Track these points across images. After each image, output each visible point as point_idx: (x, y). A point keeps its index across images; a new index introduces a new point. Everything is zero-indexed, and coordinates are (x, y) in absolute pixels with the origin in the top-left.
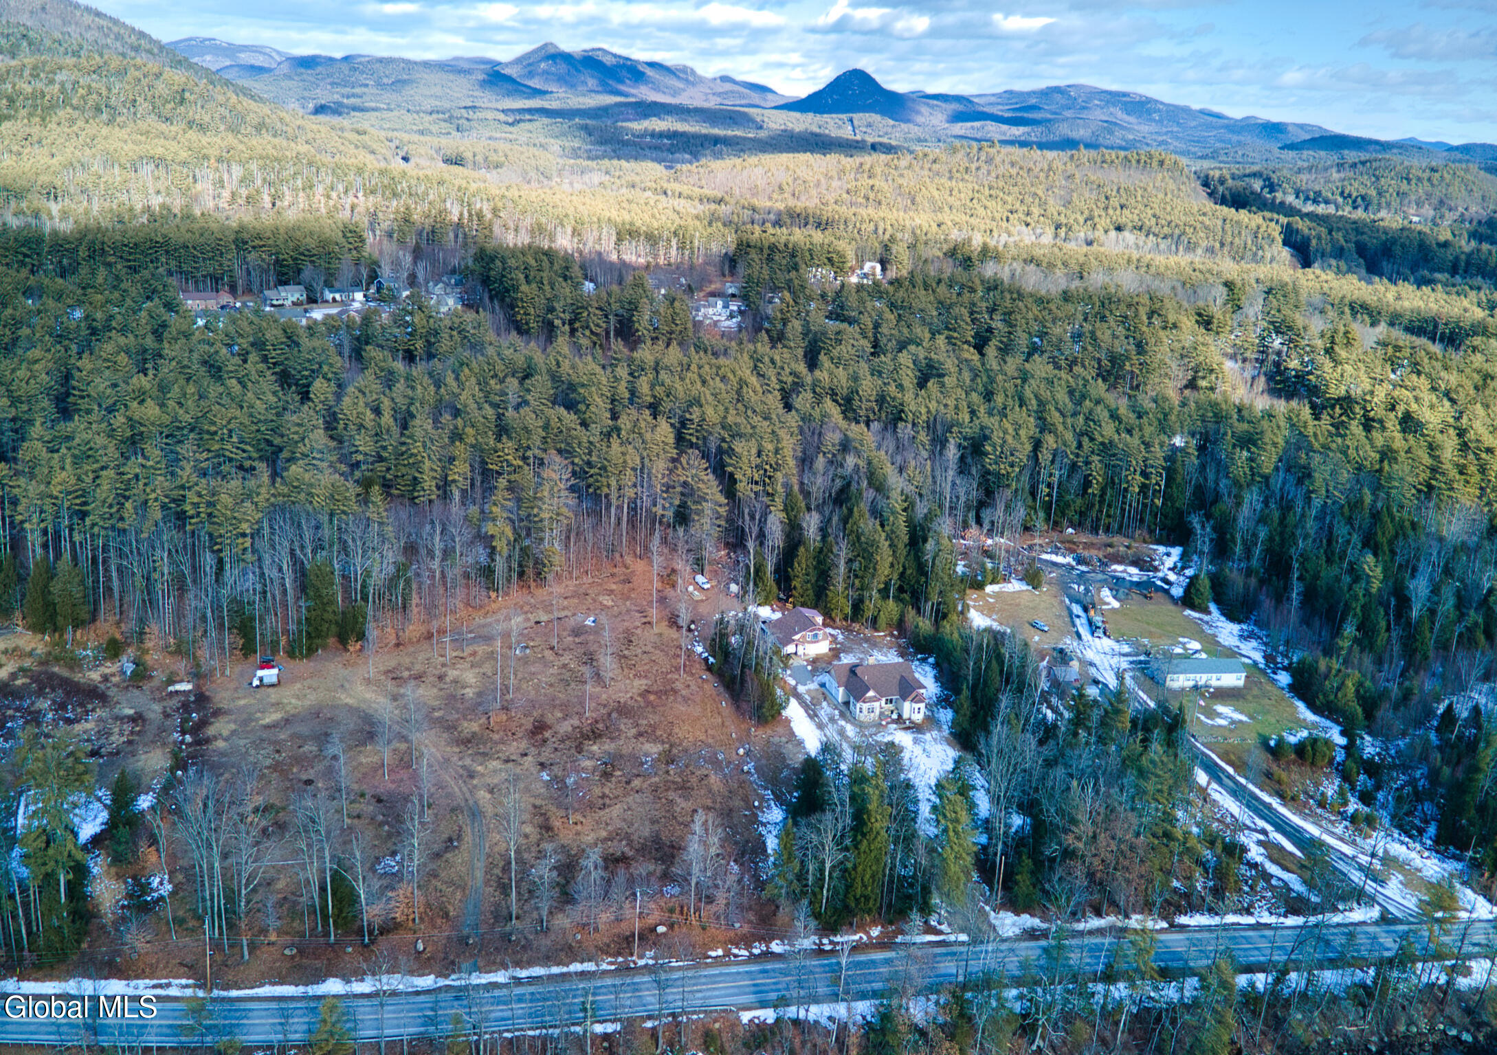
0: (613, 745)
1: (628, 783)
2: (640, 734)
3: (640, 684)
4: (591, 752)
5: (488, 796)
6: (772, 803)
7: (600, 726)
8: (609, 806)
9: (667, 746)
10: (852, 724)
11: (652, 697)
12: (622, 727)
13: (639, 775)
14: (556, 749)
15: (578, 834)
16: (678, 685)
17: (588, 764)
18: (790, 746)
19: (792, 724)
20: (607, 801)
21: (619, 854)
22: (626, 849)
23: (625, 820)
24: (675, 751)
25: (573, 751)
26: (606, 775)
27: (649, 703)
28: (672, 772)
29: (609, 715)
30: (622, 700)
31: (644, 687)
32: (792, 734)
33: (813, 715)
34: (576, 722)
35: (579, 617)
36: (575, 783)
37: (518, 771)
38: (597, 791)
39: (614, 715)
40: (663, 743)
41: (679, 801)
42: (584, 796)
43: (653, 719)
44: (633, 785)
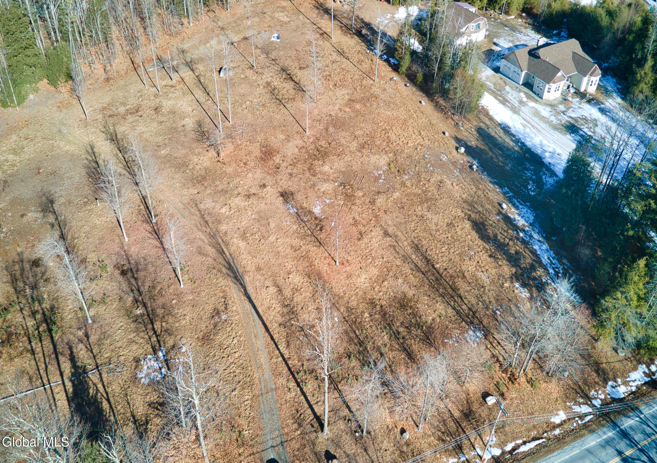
0: (342, 163)
2: (362, 146)
3: (342, 94)
4: (324, 174)
5: (242, 244)
6: (515, 200)
7: (323, 143)
8: (366, 234)
9: (392, 155)
10: (540, 103)
11: (358, 106)
12: (343, 141)
13: (379, 193)
14: (291, 175)
16: (376, 90)
17: (327, 187)
20: (362, 228)
24: (400, 160)
25: (307, 174)
26: (349, 197)
27: (357, 113)
28: (408, 183)
29: (327, 130)
30: (332, 113)
31: (347, 97)
33: (504, 101)
34: (300, 143)
35: (265, 35)
36: (323, 211)
37: (262, 206)
38: (348, 218)
39: (331, 129)
40: (386, 153)
42: (337, 227)
43: (368, 127)
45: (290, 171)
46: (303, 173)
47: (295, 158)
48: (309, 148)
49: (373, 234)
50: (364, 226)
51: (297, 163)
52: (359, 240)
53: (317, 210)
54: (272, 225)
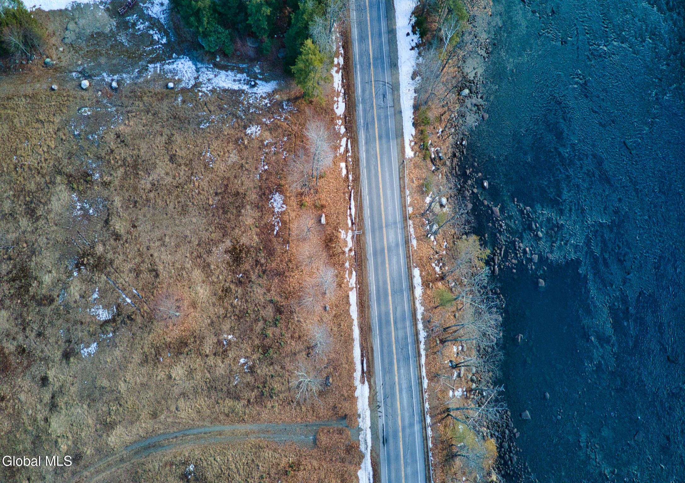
1: (117, 237)
4: (54, 284)
6: (167, 67)
8: (153, 264)
15: (194, 305)
18: (82, 22)
19: (46, 8)
20: (144, 267)
21: (227, 257)
22: (222, 247)
23: (177, 246)
32: (61, 13)
36: (106, 307)
38: (127, 278)
41: (154, 176)
42: (133, 297)
44: (122, 232)
45: (33, 335)
46: (43, 316)
47: (16, 319)
48: (7, 292)
49: (156, 255)
50: (143, 262)
51: (24, 320)
52: (157, 276)
53: (104, 315)
54: (105, 383)
